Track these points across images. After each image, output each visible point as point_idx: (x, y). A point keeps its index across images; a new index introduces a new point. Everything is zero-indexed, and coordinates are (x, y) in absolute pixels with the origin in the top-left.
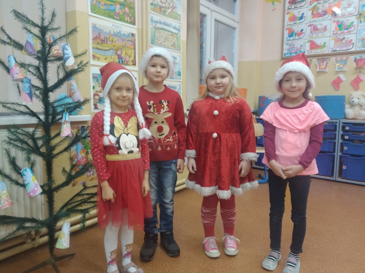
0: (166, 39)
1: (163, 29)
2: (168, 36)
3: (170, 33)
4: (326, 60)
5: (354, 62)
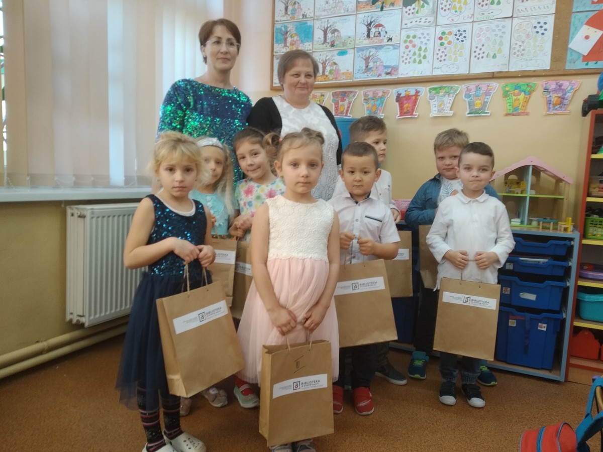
4: (348, 97)
5: (397, 101)
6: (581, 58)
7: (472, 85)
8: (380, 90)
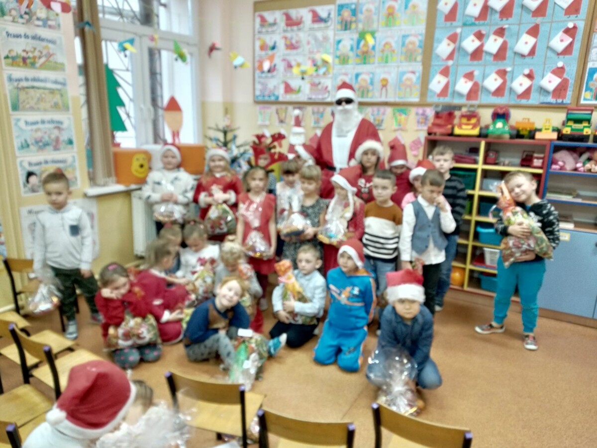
0: (40, 100)
1: (33, 87)
2: (43, 96)
3: (47, 91)
6: (436, 96)
7: (375, 108)
8: (321, 108)
